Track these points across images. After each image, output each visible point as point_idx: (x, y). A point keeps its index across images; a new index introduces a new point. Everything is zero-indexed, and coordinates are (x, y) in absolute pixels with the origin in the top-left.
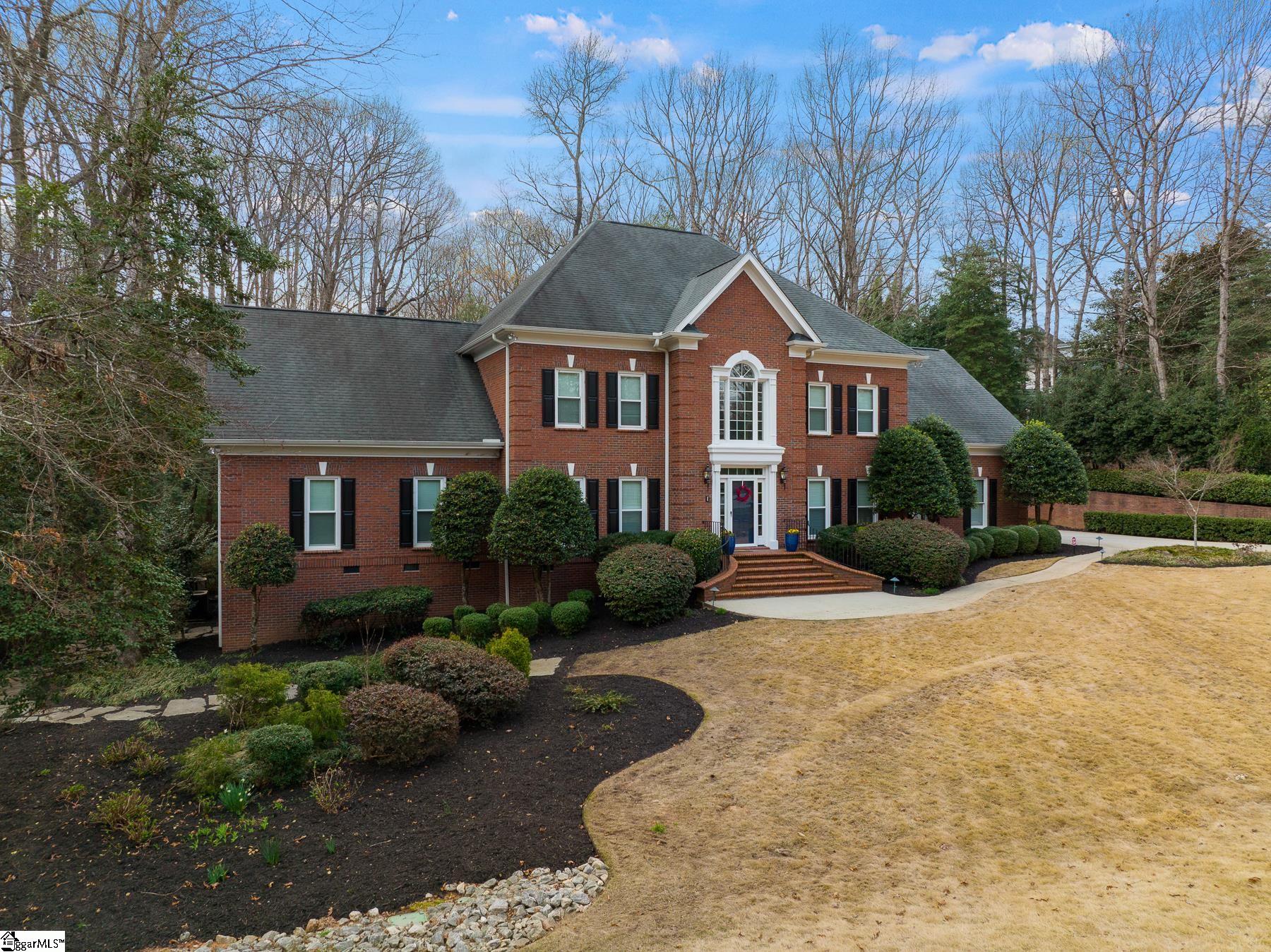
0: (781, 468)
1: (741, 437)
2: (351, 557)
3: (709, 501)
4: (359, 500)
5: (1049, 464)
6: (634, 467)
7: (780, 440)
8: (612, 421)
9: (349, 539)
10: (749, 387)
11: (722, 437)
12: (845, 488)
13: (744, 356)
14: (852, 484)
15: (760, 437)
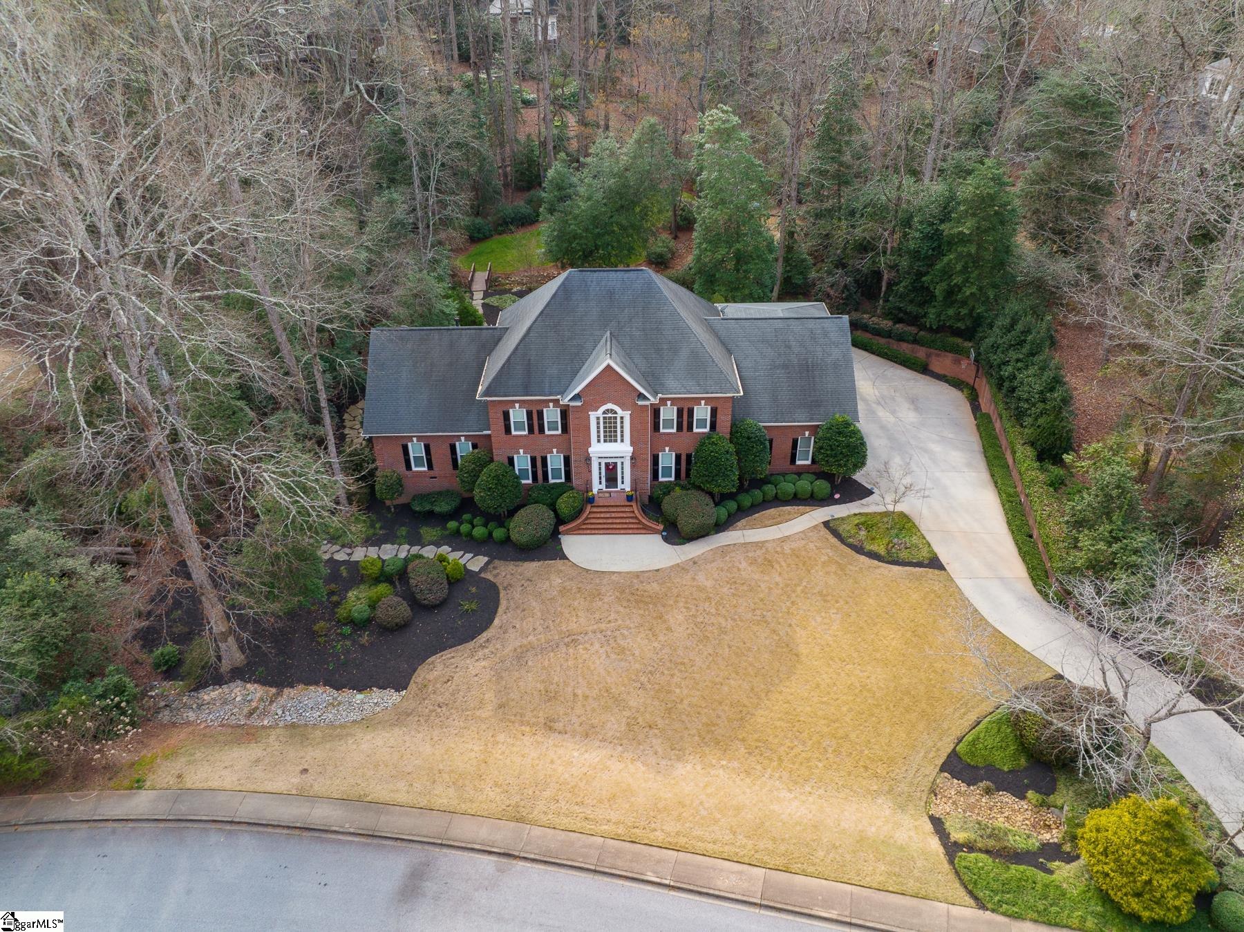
0: (632, 458)
1: (611, 441)
2: (432, 473)
3: (590, 471)
4: (432, 452)
5: (832, 450)
6: (555, 450)
7: (632, 444)
8: (542, 430)
9: (430, 467)
10: (616, 418)
11: (599, 441)
12: (684, 458)
13: (610, 406)
14: (689, 456)
15: (622, 441)
